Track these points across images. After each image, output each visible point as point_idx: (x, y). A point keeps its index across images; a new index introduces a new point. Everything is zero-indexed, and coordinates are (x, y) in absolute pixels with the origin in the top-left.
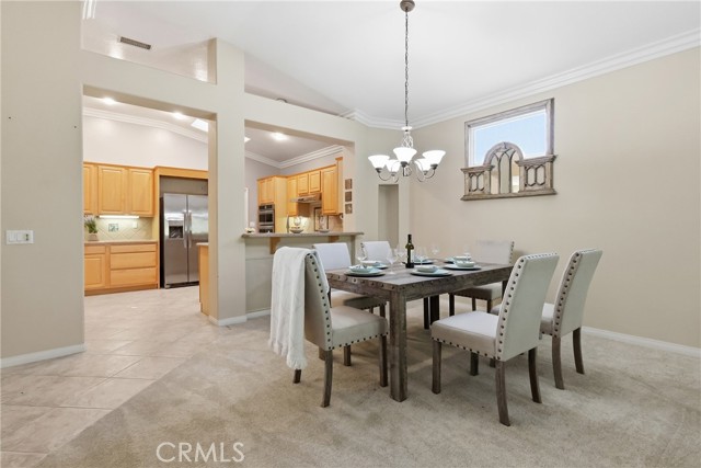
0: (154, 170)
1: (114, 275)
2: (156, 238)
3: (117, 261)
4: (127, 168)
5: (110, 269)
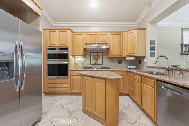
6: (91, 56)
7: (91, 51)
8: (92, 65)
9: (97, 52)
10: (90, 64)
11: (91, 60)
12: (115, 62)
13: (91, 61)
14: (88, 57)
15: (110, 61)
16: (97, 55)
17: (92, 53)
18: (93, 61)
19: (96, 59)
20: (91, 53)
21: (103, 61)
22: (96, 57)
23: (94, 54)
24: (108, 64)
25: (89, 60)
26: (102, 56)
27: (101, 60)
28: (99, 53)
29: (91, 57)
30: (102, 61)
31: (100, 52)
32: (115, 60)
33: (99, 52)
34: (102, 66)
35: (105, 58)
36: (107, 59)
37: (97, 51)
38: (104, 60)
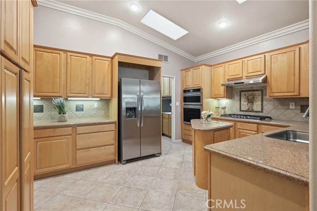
0: (112, 58)
1: (80, 154)
2: (115, 119)
3: (81, 142)
4: (91, 55)
5: (76, 149)
6: (242, 97)
7: (242, 88)
8: (243, 111)
9: (251, 89)
10: (241, 111)
11: (242, 103)
12: (291, 107)
13: (242, 105)
14: (237, 98)
15: (280, 106)
16: (252, 94)
17: (243, 91)
18: (245, 105)
19: (251, 101)
20: (241, 92)
21: (264, 105)
22: (250, 97)
23: (246, 93)
24: (274, 111)
25: (239, 102)
26: (260, 97)
27: (260, 103)
28: (255, 92)
29: (242, 99)
30: (262, 105)
31: (257, 89)
32: (291, 103)
33: (255, 89)
34: (261, 114)
35: (267, 101)
36: (272, 102)
37: (252, 87)
38: (265, 103)
